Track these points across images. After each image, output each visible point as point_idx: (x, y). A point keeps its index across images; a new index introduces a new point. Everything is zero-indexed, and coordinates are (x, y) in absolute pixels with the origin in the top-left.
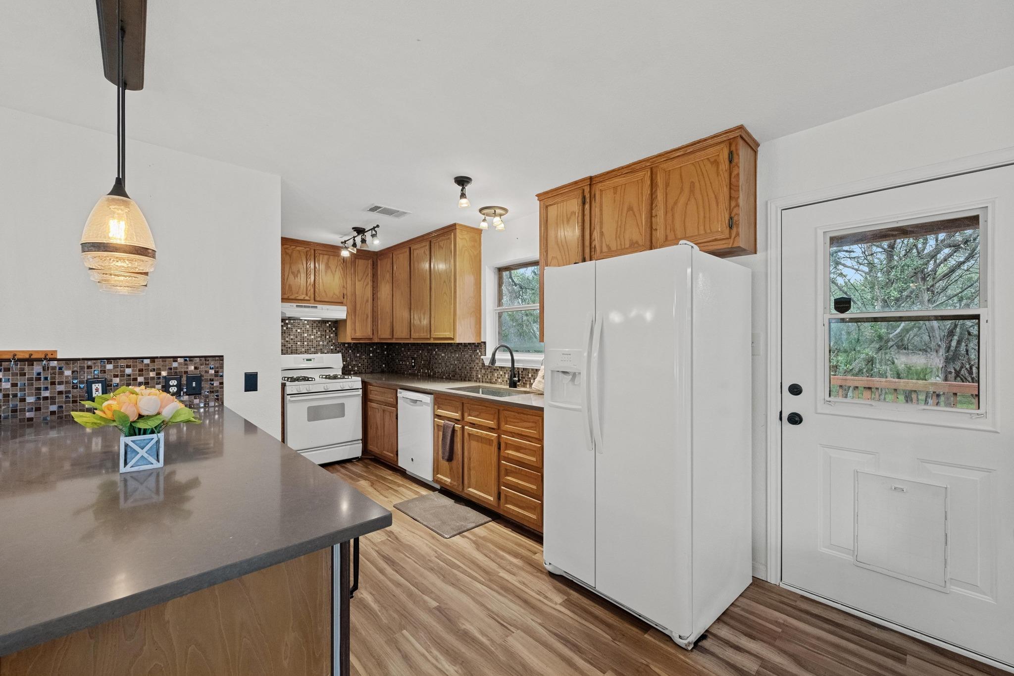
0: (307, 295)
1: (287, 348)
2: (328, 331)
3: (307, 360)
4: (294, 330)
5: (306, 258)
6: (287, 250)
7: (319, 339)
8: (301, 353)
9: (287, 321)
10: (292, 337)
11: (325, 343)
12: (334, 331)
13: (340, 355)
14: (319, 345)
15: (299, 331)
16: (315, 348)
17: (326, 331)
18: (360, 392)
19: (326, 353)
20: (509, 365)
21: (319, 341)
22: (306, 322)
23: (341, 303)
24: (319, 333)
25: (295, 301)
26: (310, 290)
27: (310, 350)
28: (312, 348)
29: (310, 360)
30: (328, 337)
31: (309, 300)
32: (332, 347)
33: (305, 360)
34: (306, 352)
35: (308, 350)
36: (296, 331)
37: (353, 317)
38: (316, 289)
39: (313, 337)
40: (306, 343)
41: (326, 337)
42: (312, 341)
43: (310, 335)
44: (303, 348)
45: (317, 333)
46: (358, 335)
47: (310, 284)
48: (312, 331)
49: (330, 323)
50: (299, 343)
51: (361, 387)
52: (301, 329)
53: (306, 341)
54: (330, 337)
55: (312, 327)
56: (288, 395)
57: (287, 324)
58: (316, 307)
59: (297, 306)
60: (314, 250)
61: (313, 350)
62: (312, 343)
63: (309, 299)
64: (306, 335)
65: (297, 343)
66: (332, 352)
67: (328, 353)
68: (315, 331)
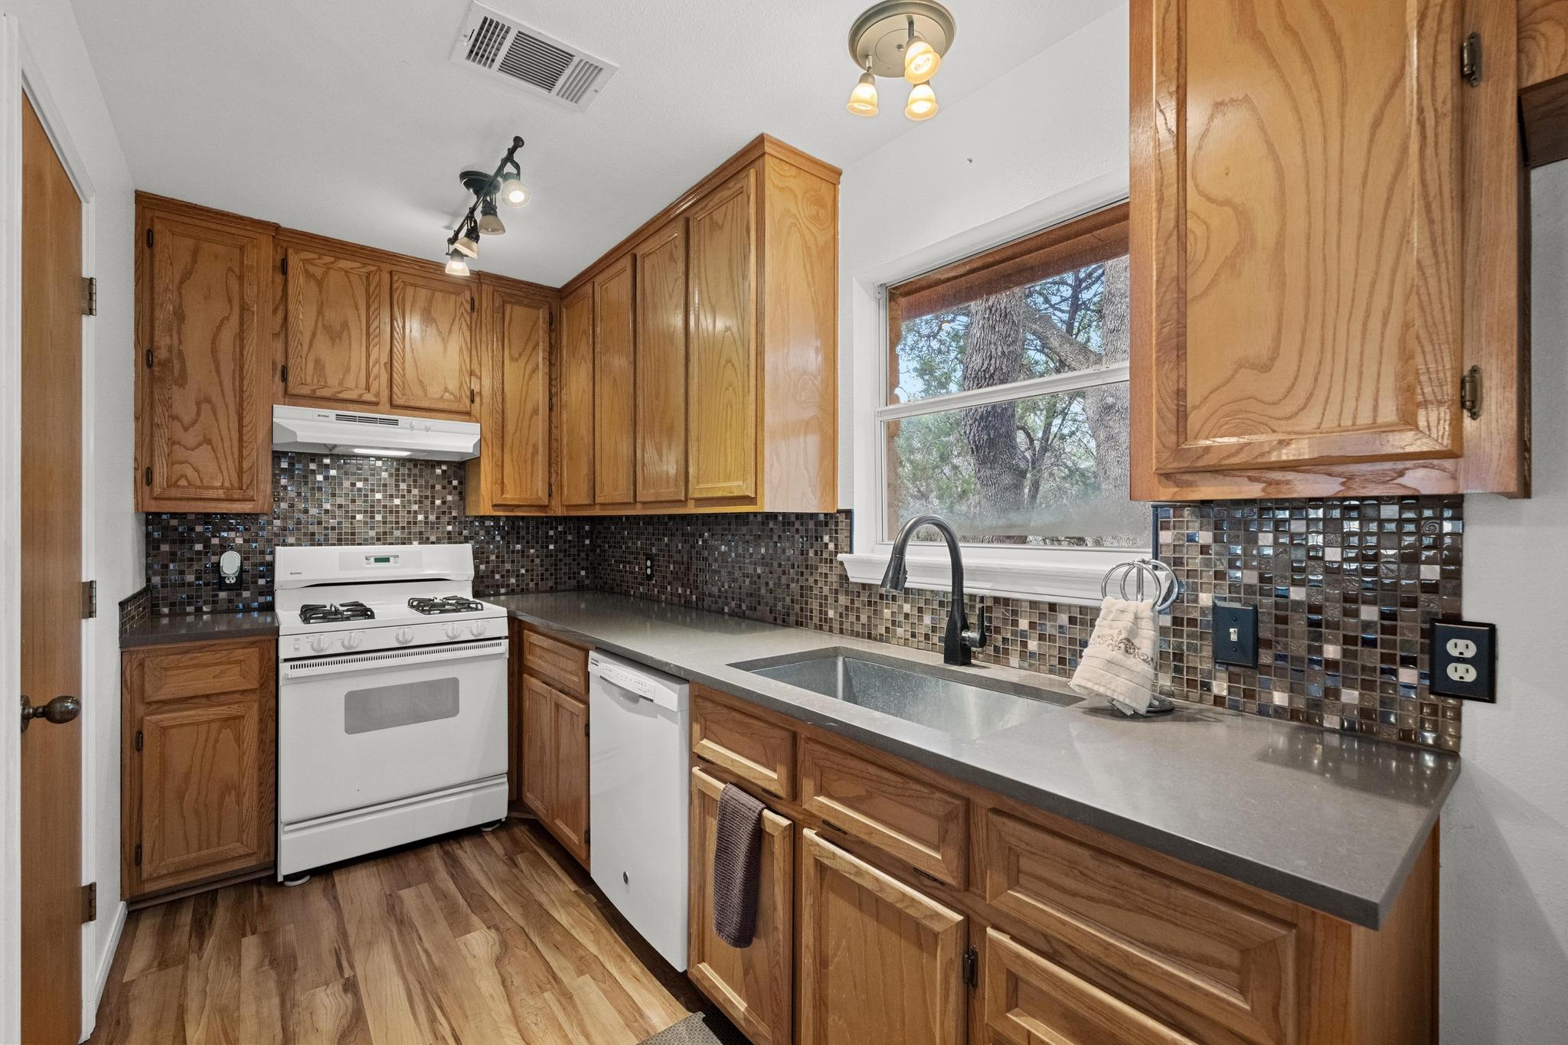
0: (368, 389)
1: (326, 528)
2: (438, 487)
3: (377, 560)
4: (346, 484)
5: (367, 291)
6: (312, 269)
7: (415, 507)
8: (366, 542)
9: (327, 461)
10: (339, 500)
11: (432, 518)
12: (455, 488)
13: (467, 549)
14: (415, 523)
15: (359, 485)
16: (403, 528)
17: (433, 487)
18: (504, 646)
19: (433, 543)
20: (945, 584)
21: (415, 512)
22: (379, 463)
23: (466, 415)
24: (415, 491)
25: (335, 404)
26: (377, 377)
27: (392, 533)
28: (397, 529)
29: (387, 560)
30: (438, 502)
31: (376, 404)
32: (450, 528)
33: (372, 559)
34: (379, 539)
35: (385, 533)
36: (353, 485)
37: (498, 452)
38: (395, 375)
39: (397, 501)
40: (378, 517)
41: (433, 503)
42: (397, 512)
43: (391, 496)
44: (372, 528)
45: (409, 491)
46: (511, 496)
47: (377, 361)
48: (397, 486)
49: (444, 467)
50: (359, 517)
51: (507, 634)
52: (366, 480)
53: (379, 512)
54: (444, 503)
55: (397, 475)
56: (286, 660)
57: (327, 466)
58: (395, 422)
59: (339, 417)
60: (391, 273)
61: (397, 533)
62: (397, 517)
63: (374, 399)
64: (378, 496)
65: (354, 517)
66: (450, 539)
67: (438, 541)
68: (403, 486)
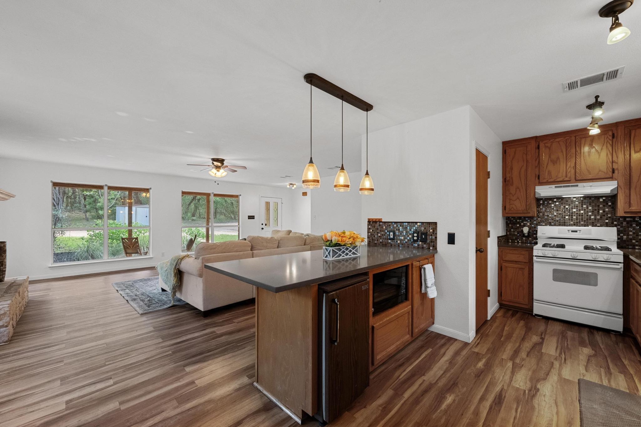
0: (566, 177)
1: (555, 221)
2: (601, 206)
3: (572, 231)
4: (562, 207)
5: (566, 145)
6: (547, 145)
7: (590, 214)
8: (570, 225)
9: (555, 200)
10: (560, 212)
11: (598, 217)
12: (610, 206)
13: (615, 229)
14: (590, 219)
15: (567, 207)
16: (585, 221)
17: (599, 206)
18: (621, 265)
19: (598, 226)
21: (590, 215)
22: (575, 199)
23: (611, 178)
24: (590, 208)
25: (554, 183)
26: (570, 172)
27: (580, 223)
28: (582, 221)
29: (576, 231)
30: (601, 211)
31: (570, 181)
32: (607, 221)
33: (571, 231)
34: (574, 225)
35: (577, 223)
36: (565, 207)
37: (627, 191)
38: (577, 170)
39: (582, 212)
40: (574, 217)
41: (599, 212)
42: (582, 215)
43: (580, 210)
44: (572, 221)
45: (587, 208)
46: (634, 208)
47: (570, 167)
48: (582, 206)
49: (604, 198)
50: (567, 217)
51: (622, 262)
52: (569, 205)
53: (575, 216)
54: (604, 211)
55: (582, 203)
56: (536, 256)
57: (556, 202)
58: (577, 186)
59: (556, 187)
60: (575, 137)
61: (582, 223)
62: (582, 217)
63: (569, 179)
64: (574, 210)
65: (565, 217)
66: (607, 225)
67: (601, 226)
68: (584, 206)
